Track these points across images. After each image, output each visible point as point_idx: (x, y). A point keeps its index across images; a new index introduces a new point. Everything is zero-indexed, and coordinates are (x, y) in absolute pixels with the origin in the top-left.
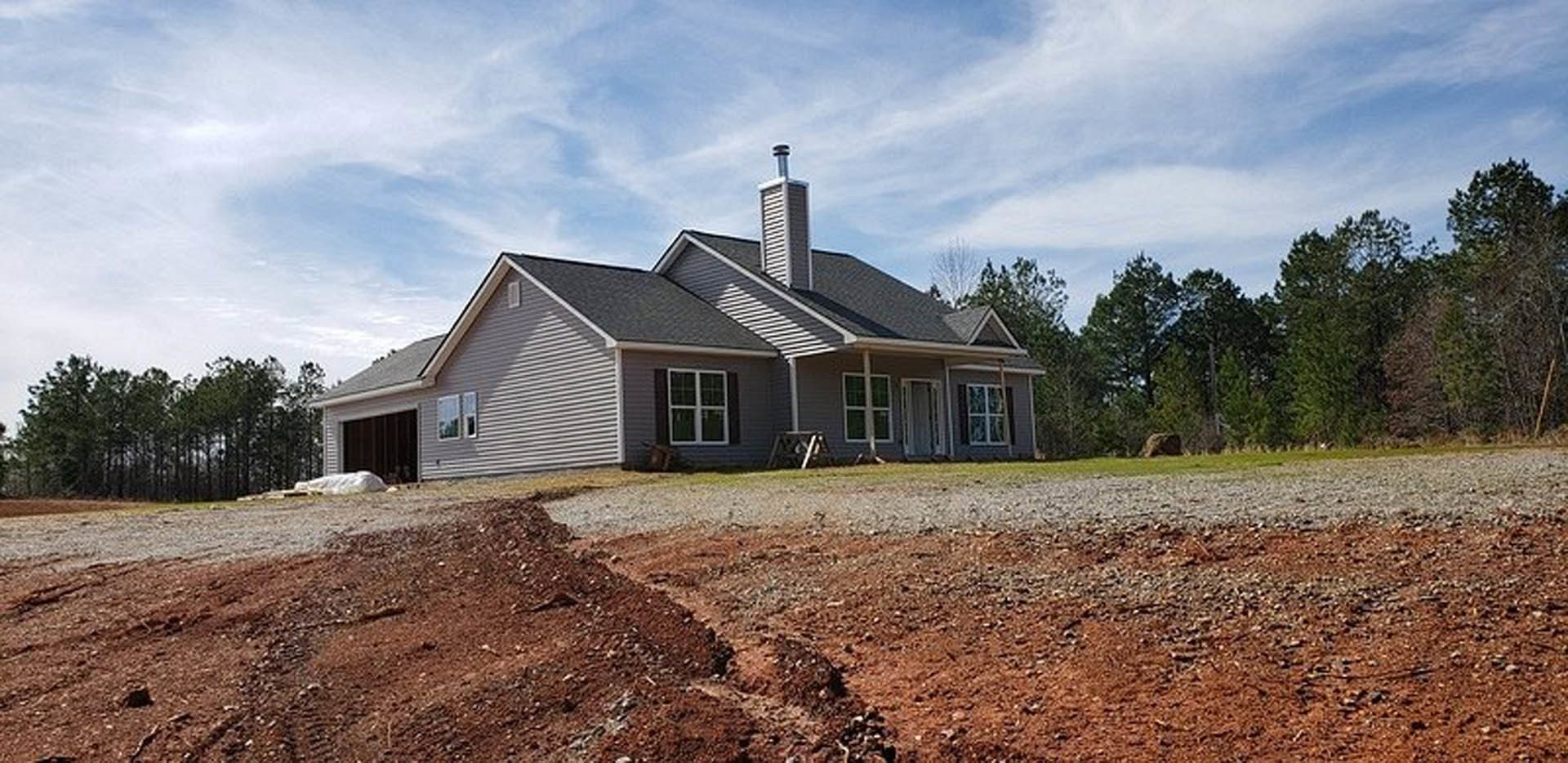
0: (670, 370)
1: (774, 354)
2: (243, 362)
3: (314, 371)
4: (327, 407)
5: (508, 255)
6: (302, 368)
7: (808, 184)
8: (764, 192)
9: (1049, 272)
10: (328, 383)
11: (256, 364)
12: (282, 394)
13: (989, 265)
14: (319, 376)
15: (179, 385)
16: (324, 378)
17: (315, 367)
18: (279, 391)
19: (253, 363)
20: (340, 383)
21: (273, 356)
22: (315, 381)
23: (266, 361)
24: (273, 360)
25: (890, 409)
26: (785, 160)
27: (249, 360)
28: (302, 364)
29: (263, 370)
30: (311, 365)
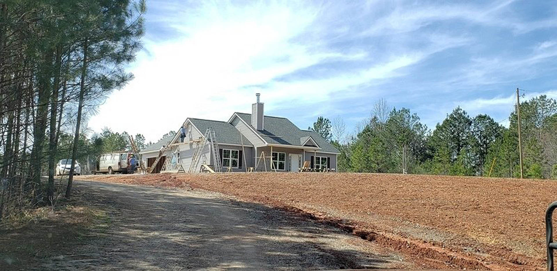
0: (223, 149)
1: (252, 146)
2: (115, 134)
3: (141, 137)
4: (144, 154)
5: (189, 118)
6: (136, 136)
7: (264, 103)
8: (253, 105)
9: (415, 114)
13: (395, 109)
14: (143, 139)
15: (90, 141)
16: (145, 141)
17: (141, 136)
18: (127, 145)
19: (118, 134)
20: (151, 143)
21: (126, 132)
22: (141, 142)
23: (123, 133)
24: (126, 133)
25: (285, 162)
26: (259, 97)
29: (122, 137)
30: (140, 135)
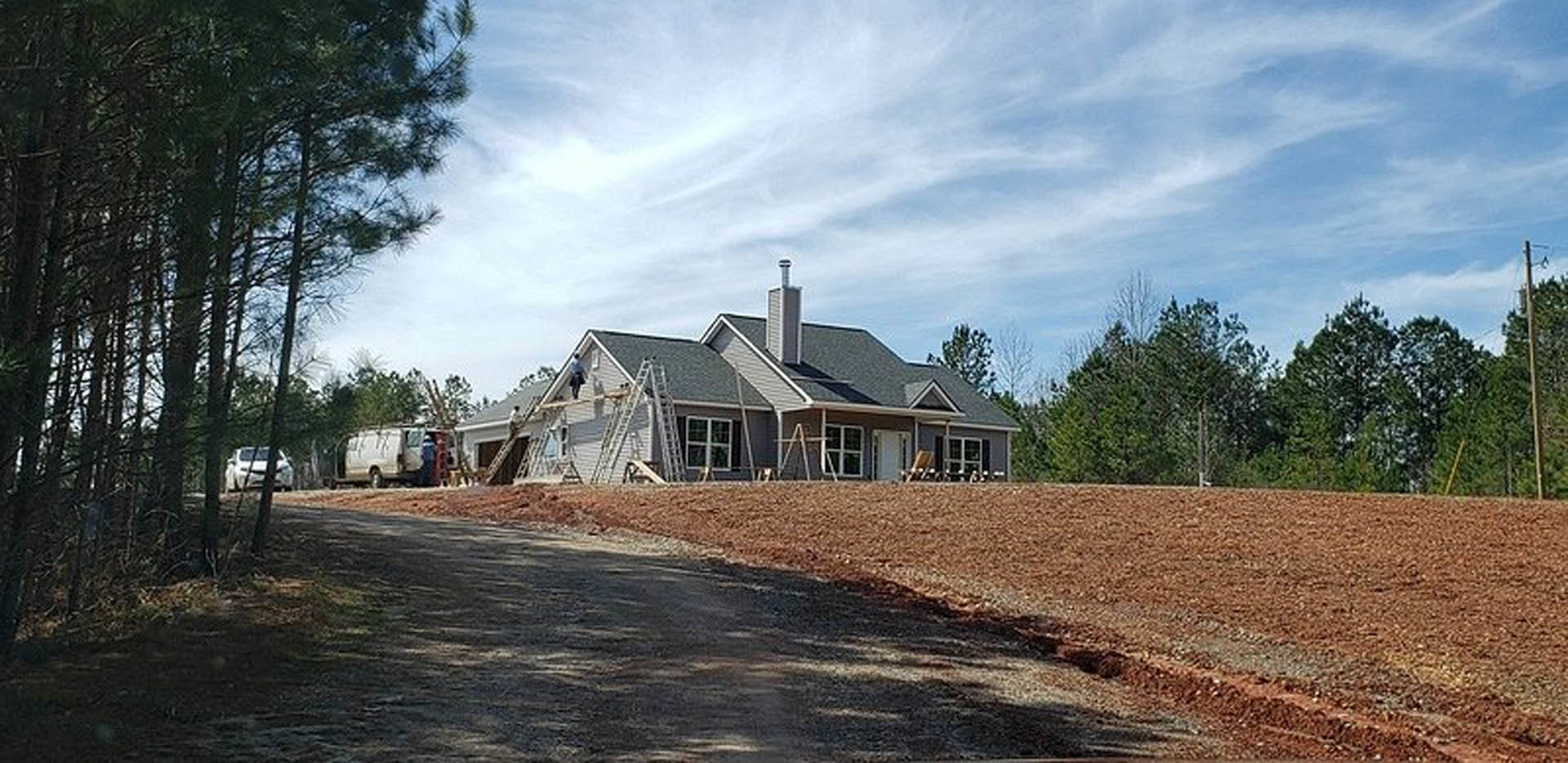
0: (688, 418)
1: (769, 409)
2: (388, 375)
3: (459, 385)
4: (468, 431)
5: (593, 331)
6: (447, 381)
7: (800, 289)
8: (771, 292)
9: (1231, 316)
10: (474, 399)
11: (401, 377)
12: (425, 410)
14: (465, 391)
16: (471, 394)
17: (461, 381)
18: (422, 407)
19: (397, 377)
20: (486, 401)
21: (418, 370)
22: (461, 397)
23: (410, 374)
24: (417, 373)
25: (861, 452)
26: (788, 272)
27: (394, 373)
28: (447, 377)
29: (407, 385)
30: (457, 378)
